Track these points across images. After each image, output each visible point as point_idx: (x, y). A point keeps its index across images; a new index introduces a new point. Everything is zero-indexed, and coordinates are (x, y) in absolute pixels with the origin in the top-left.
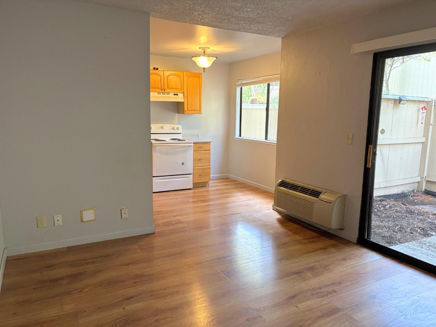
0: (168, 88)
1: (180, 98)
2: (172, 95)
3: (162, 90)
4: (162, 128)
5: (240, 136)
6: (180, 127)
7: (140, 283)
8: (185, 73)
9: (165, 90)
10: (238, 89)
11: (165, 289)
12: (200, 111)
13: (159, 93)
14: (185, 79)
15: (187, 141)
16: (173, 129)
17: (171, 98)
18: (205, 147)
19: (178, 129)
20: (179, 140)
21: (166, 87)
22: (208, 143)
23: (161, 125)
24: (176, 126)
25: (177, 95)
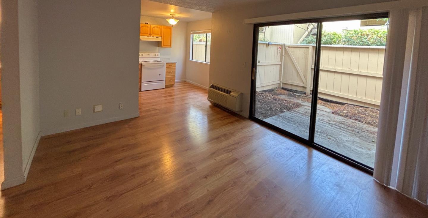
0: (153, 34)
1: (159, 39)
2: (155, 37)
3: (149, 35)
4: (149, 55)
5: (192, 59)
6: (159, 54)
7: (126, 150)
8: (163, 26)
9: (151, 35)
10: (191, 36)
11: (140, 153)
12: (170, 46)
13: (148, 36)
14: (163, 29)
15: (163, 62)
16: (155, 55)
17: (154, 39)
18: (173, 65)
19: (158, 55)
20: (158, 61)
21: (152, 34)
22: (175, 63)
23: (149, 53)
24: (157, 54)
25: (158, 37)
